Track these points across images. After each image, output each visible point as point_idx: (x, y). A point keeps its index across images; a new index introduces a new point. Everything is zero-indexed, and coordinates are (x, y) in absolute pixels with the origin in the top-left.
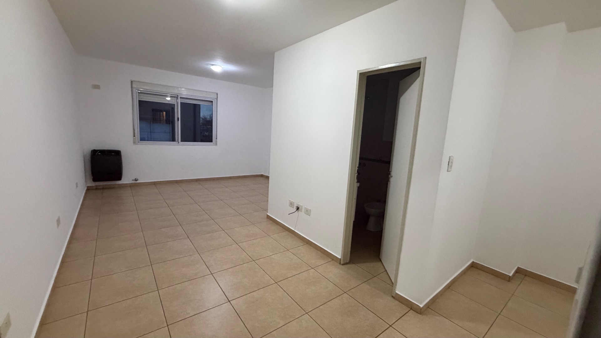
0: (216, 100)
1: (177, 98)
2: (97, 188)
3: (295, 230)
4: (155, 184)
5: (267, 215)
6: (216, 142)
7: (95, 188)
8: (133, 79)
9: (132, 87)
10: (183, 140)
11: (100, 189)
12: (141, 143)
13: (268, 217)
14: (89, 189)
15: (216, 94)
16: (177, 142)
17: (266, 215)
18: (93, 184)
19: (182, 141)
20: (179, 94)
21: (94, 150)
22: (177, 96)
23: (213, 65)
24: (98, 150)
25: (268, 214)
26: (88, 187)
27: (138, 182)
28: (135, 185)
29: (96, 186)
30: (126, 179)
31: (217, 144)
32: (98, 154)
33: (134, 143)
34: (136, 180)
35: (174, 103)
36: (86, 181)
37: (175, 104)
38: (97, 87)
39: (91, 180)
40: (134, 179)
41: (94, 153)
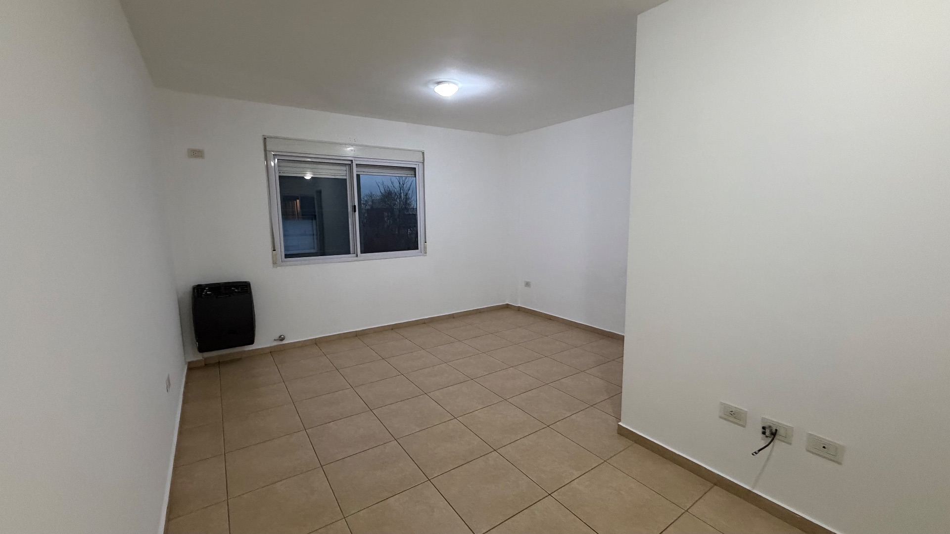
0: (421, 165)
1: (350, 166)
2: (207, 365)
3: (753, 488)
4: (316, 342)
5: (619, 425)
6: (425, 248)
7: (203, 364)
8: (267, 134)
9: (265, 150)
10: (364, 251)
11: (213, 365)
12: (288, 263)
13: (624, 433)
14: (192, 368)
15: (421, 154)
16: (355, 255)
17: (617, 426)
18: (199, 357)
19: (362, 252)
20: (356, 159)
21: (199, 286)
22: (350, 163)
23: (439, 83)
24: (207, 285)
25: (620, 423)
26: (189, 363)
27: (284, 342)
28: (280, 350)
29: (206, 359)
30: (263, 339)
31: (426, 253)
32: (206, 294)
33: (275, 263)
34: (281, 339)
35: (345, 177)
36: (185, 352)
37: (346, 179)
38: (197, 154)
39: (196, 350)
40: (277, 337)
41: (198, 290)
